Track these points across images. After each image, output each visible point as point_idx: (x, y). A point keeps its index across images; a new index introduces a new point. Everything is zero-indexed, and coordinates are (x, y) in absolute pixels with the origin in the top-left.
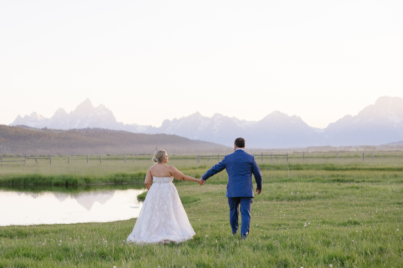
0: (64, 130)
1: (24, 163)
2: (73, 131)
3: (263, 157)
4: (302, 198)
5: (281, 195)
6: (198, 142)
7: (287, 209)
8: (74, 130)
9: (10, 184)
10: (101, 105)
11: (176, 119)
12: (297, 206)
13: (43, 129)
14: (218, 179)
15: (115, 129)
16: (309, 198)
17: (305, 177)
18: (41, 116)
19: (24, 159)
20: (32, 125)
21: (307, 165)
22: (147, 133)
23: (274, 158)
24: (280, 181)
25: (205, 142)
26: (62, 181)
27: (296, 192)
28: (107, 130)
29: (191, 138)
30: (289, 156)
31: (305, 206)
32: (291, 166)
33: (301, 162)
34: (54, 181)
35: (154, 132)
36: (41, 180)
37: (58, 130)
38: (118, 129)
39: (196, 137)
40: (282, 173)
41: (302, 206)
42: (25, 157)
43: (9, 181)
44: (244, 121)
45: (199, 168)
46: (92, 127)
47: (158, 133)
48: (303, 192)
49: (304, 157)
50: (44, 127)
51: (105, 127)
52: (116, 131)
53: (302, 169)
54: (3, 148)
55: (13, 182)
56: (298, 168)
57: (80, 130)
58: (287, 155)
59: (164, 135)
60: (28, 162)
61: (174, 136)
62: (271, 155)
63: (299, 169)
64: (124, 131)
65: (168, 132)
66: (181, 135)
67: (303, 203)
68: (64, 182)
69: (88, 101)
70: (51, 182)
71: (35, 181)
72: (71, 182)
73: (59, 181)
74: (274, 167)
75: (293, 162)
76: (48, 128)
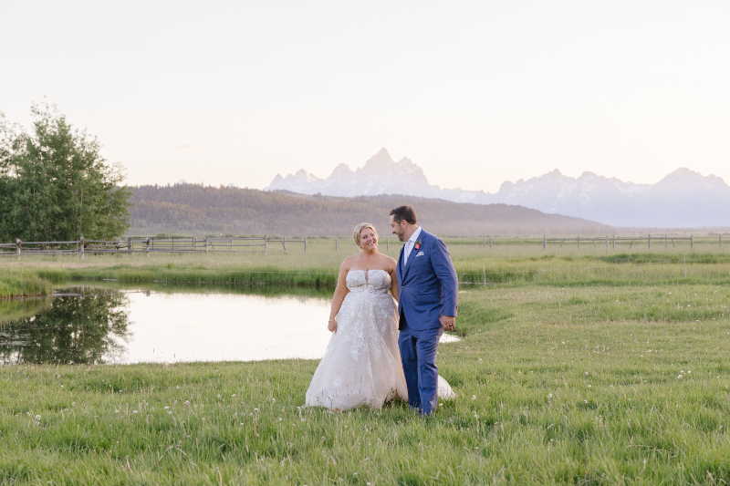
0: (348, 198)
1: (262, 248)
2: (362, 199)
3: (652, 241)
4: (695, 316)
5: (658, 310)
6: (556, 217)
7: (661, 338)
8: (362, 197)
9: (228, 283)
10: (405, 158)
11: (521, 181)
12: (682, 331)
13: (315, 196)
14: (565, 278)
15: (426, 197)
16: (707, 316)
17: (714, 274)
18: (312, 175)
19: (262, 242)
20: (299, 189)
21: (723, 256)
22: (476, 202)
23: (669, 243)
24: (670, 282)
25: (567, 218)
26: (310, 278)
27: (685, 305)
28: (414, 197)
29: (545, 211)
30: (694, 240)
31: (697, 332)
32: (697, 257)
33: (714, 250)
34: (296, 279)
35: (487, 202)
36: (278, 277)
37: (338, 198)
38: (430, 197)
39: (553, 209)
40: (675, 268)
41: (691, 331)
42: (264, 239)
43: (227, 279)
44: (631, 184)
45: (543, 258)
46: (390, 194)
47: (493, 203)
48: (699, 304)
49: (720, 242)
50: (316, 193)
51: (410, 194)
52: (428, 199)
53: (715, 262)
54: (254, 225)
55: (233, 280)
56: (707, 260)
57: (371, 198)
58: (691, 239)
59: (503, 206)
60: (271, 246)
61: (519, 207)
62: (666, 239)
63: (707, 262)
64: (440, 200)
65: (509, 201)
66: (529, 206)
67: (694, 325)
68: (314, 280)
69: (384, 151)
70: (292, 280)
71: (268, 279)
72: (325, 281)
73: (306, 278)
74: (667, 257)
75: (701, 250)
76: (323, 194)
